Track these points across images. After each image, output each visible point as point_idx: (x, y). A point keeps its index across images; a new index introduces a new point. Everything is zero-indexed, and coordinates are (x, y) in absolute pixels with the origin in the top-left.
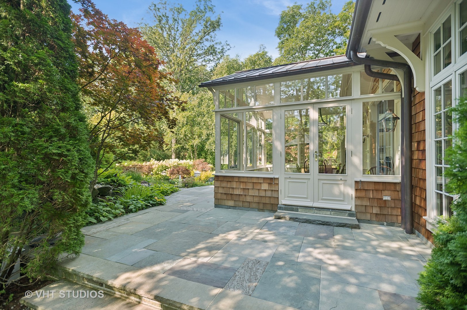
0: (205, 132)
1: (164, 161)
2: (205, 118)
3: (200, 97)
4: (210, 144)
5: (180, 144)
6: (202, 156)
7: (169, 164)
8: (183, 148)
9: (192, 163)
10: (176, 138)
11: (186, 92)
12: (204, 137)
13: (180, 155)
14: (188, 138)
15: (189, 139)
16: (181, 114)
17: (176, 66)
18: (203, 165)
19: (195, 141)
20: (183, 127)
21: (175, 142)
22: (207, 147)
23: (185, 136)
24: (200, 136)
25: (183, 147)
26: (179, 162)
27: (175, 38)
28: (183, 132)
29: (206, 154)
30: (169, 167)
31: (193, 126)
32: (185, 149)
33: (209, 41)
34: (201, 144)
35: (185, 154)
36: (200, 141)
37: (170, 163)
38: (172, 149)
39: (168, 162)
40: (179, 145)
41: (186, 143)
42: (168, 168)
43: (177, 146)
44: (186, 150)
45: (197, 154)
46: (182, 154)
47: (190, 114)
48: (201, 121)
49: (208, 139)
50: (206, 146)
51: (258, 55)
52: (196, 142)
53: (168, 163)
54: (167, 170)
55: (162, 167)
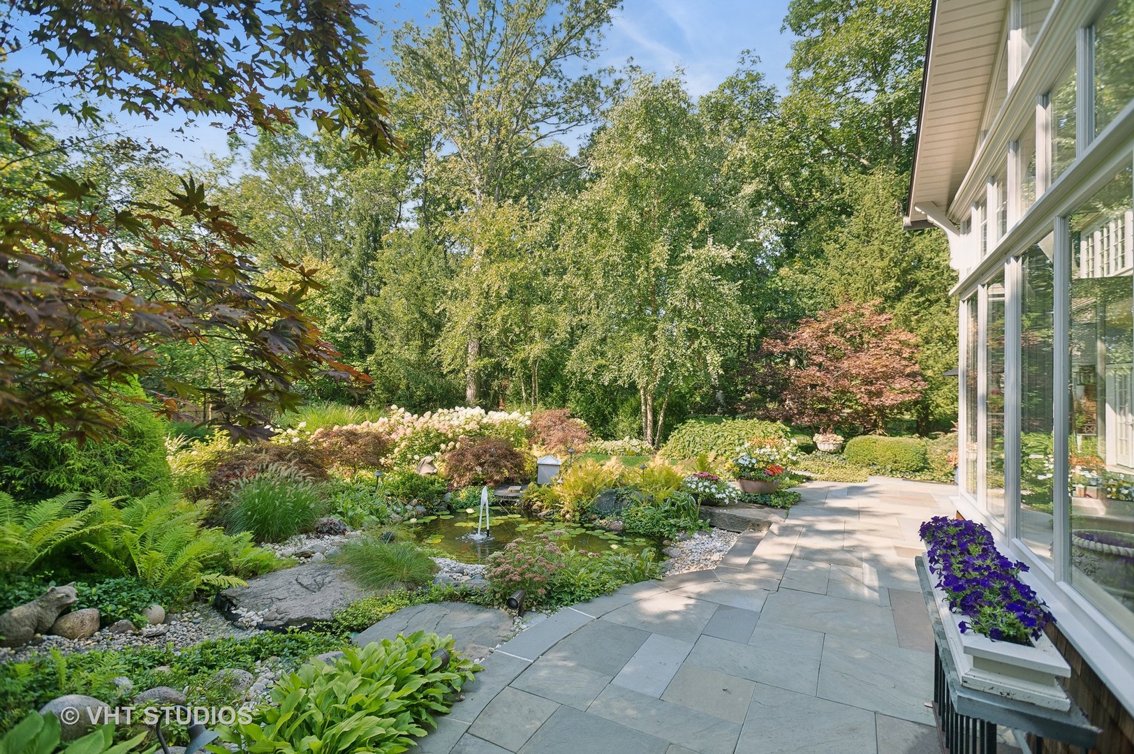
0: (564, 321)
1: (435, 416)
2: (567, 278)
3: (555, 207)
4: (581, 358)
5: (491, 356)
6: (552, 391)
7: (451, 426)
8: (497, 367)
9: (529, 423)
10: (480, 339)
11: (511, 201)
12: (561, 334)
13: (489, 387)
14: (511, 336)
15: (518, 341)
16: (494, 266)
17: (485, 131)
18: (563, 429)
19: (532, 346)
20: (500, 305)
21: (476, 349)
22: (571, 365)
23: (505, 331)
24: (547, 333)
25: (498, 364)
26: (485, 421)
27: (484, 53)
28: (499, 319)
29: (565, 387)
30: (450, 436)
31: (528, 304)
32: (504, 371)
33: (582, 54)
34: (550, 355)
35: (505, 383)
36: (547, 346)
37: (455, 422)
38: (467, 371)
39: (447, 418)
40: (486, 360)
41: (508, 354)
42: (446, 441)
43: (481, 363)
44: (508, 373)
45: (539, 385)
46: (495, 384)
47: (521, 265)
48: (556, 285)
49: (572, 342)
50: (569, 363)
51: (731, 84)
52: (536, 349)
53: (447, 423)
54: (443, 446)
55: (427, 434)
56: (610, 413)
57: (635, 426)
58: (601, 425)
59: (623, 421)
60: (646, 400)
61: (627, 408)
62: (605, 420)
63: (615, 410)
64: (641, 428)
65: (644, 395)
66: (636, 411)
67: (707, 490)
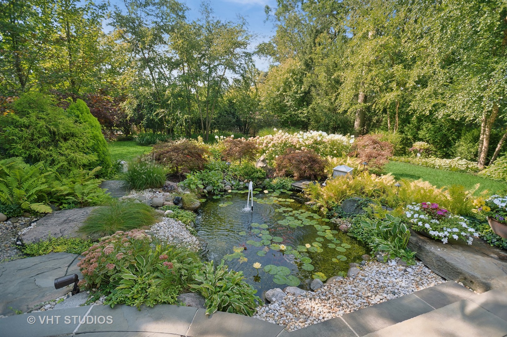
56: (453, 139)
57: (472, 150)
58: (445, 147)
59: (462, 146)
60: (484, 130)
61: (469, 136)
62: (448, 144)
63: (459, 137)
64: (477, 152)
65: (484, 127)
66: (476, 139)
67: (420, 224)
